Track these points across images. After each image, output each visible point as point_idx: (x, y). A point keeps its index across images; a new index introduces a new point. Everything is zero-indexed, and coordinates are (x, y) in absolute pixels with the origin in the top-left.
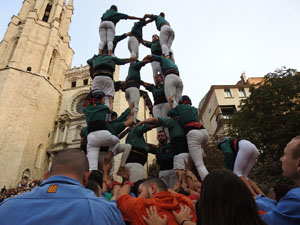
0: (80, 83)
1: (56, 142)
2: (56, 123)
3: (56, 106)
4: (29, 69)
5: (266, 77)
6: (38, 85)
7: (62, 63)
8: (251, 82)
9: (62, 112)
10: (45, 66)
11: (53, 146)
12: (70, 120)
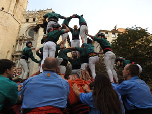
0: (31, 20)
1: (17, 50)
2: (17, 40)
3: (18, 31)
4: (2, 8)
5: (126, 29)
6: (7, 18)
7: (22, 8)
8: (119, 31)
9: (21, 35)
10: (12, 8)
11: (15, 52)
12: (25, 40)
